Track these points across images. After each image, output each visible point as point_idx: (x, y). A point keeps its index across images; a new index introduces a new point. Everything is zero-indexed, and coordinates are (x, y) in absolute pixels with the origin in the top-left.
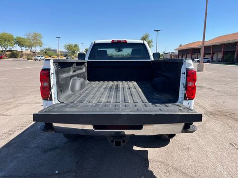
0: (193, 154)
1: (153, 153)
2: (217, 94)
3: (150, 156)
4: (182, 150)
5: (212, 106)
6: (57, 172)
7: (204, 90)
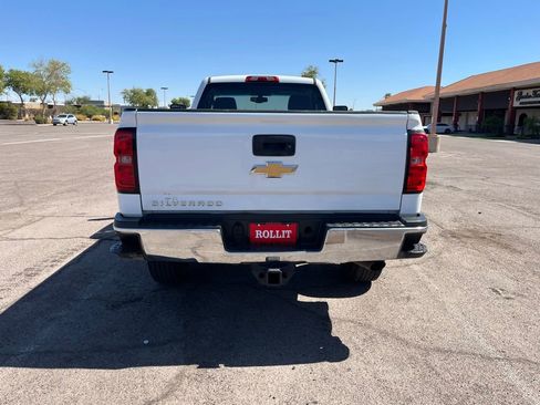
0: (418, 307)
1: (338, 307)
2: (465, 197)
3: (332, 313)
4: (396, 300)
5: (455, 220)
6: (146, 342)
7: (438, 190)
